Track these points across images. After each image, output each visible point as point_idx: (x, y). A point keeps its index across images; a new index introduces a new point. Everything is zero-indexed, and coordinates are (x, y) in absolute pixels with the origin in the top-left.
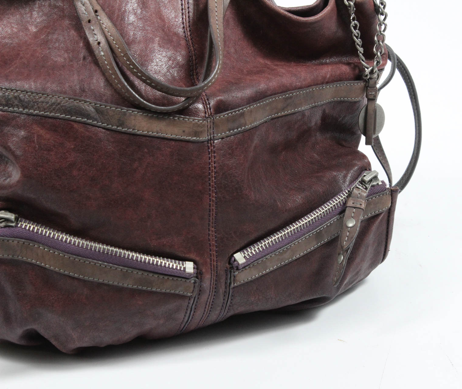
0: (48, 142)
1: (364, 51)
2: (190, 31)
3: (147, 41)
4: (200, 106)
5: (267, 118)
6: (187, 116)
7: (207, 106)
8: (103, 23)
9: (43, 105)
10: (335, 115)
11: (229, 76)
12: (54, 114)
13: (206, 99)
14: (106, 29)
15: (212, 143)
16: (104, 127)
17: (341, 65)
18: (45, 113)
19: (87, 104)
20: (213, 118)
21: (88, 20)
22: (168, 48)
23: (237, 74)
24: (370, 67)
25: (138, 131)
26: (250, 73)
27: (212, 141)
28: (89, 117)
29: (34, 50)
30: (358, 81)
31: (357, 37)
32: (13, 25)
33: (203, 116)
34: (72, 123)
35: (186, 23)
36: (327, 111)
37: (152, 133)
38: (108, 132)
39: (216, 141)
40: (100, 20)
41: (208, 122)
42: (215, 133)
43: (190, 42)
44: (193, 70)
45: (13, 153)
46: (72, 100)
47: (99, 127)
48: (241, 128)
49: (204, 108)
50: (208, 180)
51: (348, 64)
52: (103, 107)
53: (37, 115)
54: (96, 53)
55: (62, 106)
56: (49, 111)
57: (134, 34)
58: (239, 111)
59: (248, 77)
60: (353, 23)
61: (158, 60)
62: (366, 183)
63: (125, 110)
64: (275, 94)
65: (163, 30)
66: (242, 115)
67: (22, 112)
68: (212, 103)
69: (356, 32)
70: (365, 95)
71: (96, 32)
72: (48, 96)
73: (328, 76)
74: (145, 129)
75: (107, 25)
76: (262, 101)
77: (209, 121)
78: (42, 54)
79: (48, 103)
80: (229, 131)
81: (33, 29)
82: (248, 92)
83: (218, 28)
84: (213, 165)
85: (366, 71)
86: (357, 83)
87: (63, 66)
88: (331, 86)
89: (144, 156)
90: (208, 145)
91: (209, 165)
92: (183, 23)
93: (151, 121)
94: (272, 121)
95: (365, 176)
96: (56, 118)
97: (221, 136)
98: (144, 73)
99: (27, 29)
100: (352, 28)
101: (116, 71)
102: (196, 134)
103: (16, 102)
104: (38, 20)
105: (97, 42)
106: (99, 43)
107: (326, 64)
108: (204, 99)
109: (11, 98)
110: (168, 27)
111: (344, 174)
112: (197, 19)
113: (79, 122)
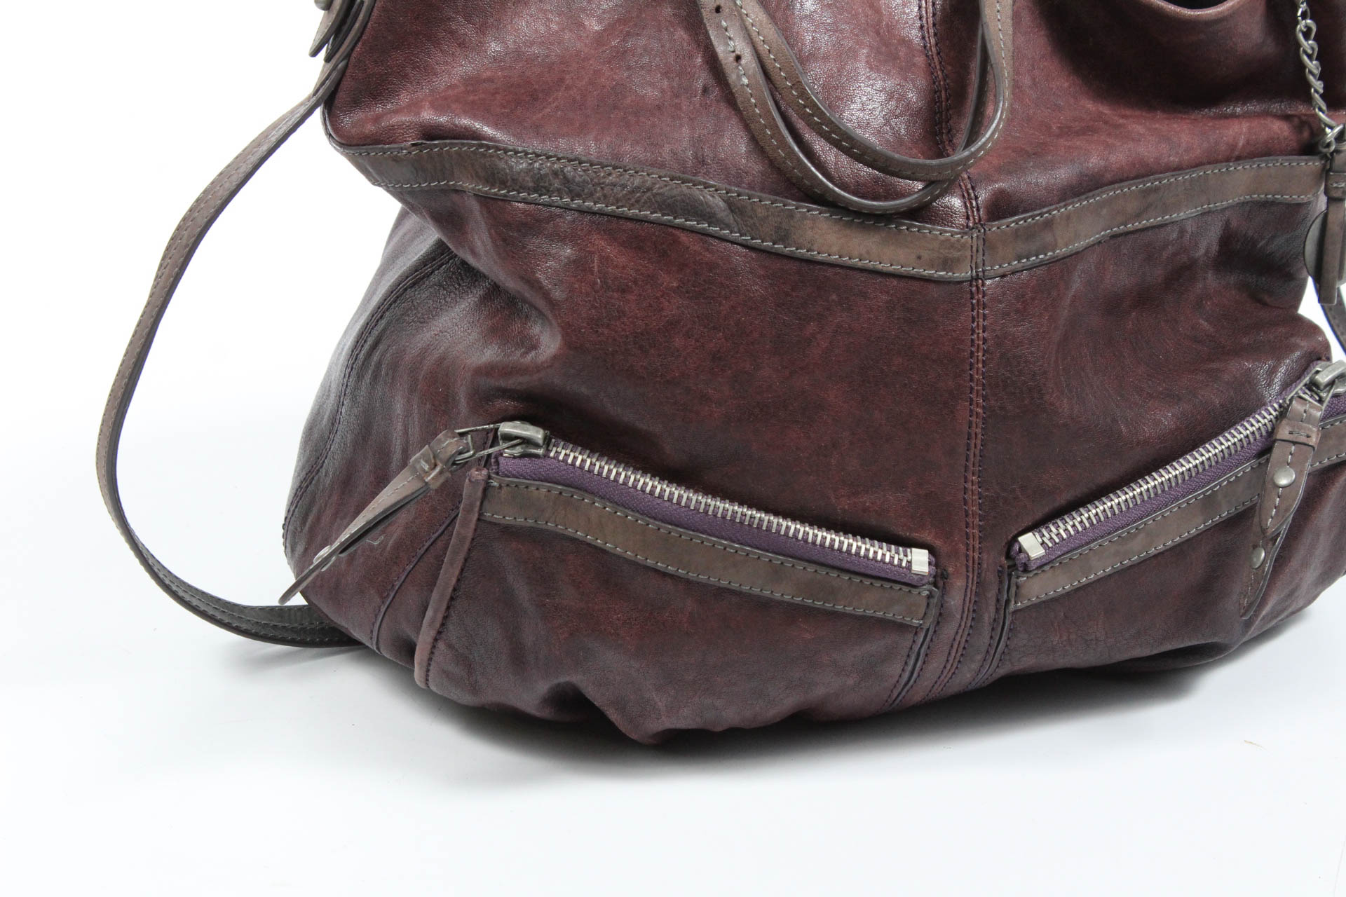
0: (622, 273)
1: (1324, 88)
2: (935, 35)
3: (843, 55)
4: (956, 202)
5: (1102, 233)
6: (927, 223)
7: (971, 204)
8: (747, 15)
9: (615, 191)
10: (1250, 233)
11: (1019, 137)
12: (637, 211)
13: (969, 186)
14: (754, 28)
15: (980, 286)
16: (744, 243)
17: (1269, 119)
18: (618, 208)
19: (710, 191)
20: (984, 229)
21: (715, 6)
22: (888, 73)
23: (1036, 133)
24: (1338, 125)
25: (819, 253)
26: (1066, 131)
27: (980, 281)
28: (714, 219)
29: (595, 72)
30: (1306, 157)
31: (1310, 57)
32: (550, 16)
33: (962, 225)
34: (677, 232)
35: (927, 18)
36: (1234, 224)
37: (850, 259)
38: (754, 255)
39: (988, 282)
40: (741, 8)
41: (972, 238)
42: (986, 263)
43: (936, 60)
44: (940, 123)
45: (546, 295)
46: (677, 182)
47: (733, 243)
48: (1046, 255)
49: (966, 206)
50: (968, 368)
51: (1287, 118)
52: (744, 197)
53: (601, 213)
54: (730, 81)
55: (655, 195)
56: (627, 205)
57: (814, 40)
58: (1041, 215)
59: (1062, 141)
60: (1302, 25)
61: (864, 98)
62: (1322, 387)
63: (792, 205)
64: (1122, 181)
65: (878, 33)
66: (1048, 224)
67: (568, 205)
68: (983, 195)
69: (1308, 45)
70: (1323, 188)
71: (731, 33)
72: (625, 171)
73: (1241, 144)
74: (835, 249)
75: (757, 17)
76: (1094, 195)
77: (975, 235)
78: (613, 79)
79: (624, 188)
80: (1019, 259)
81: (595, 26)
82: (1063, 174)
83: (1000, 30)
84: (980, 335)
85: (1327, 135)
86: (1306, 160)
87: (659, 108)
88: (1248, 167)
89: (828, 309)
90: (971, 290)
91: (972, 334)
92: (921, 18)
93: (848, 232)
94: (1112, 242)
95: (1318, 372)
96: (642, 221)
97: (1001, 271)
98: (836, 126)
99: (580, 25)
100: (1301, 37)
101: (774, 119)
102: (947, 264)
103: (557, 184)
104: (605, 6)
105: (734, 55)
106: (738, 58)
107: (1234, 116)
108: (966, 186)
109: (546, 175)
110: (887, 24)
111: (1270, 366)
112: (950, 9)
113: (692, 231)
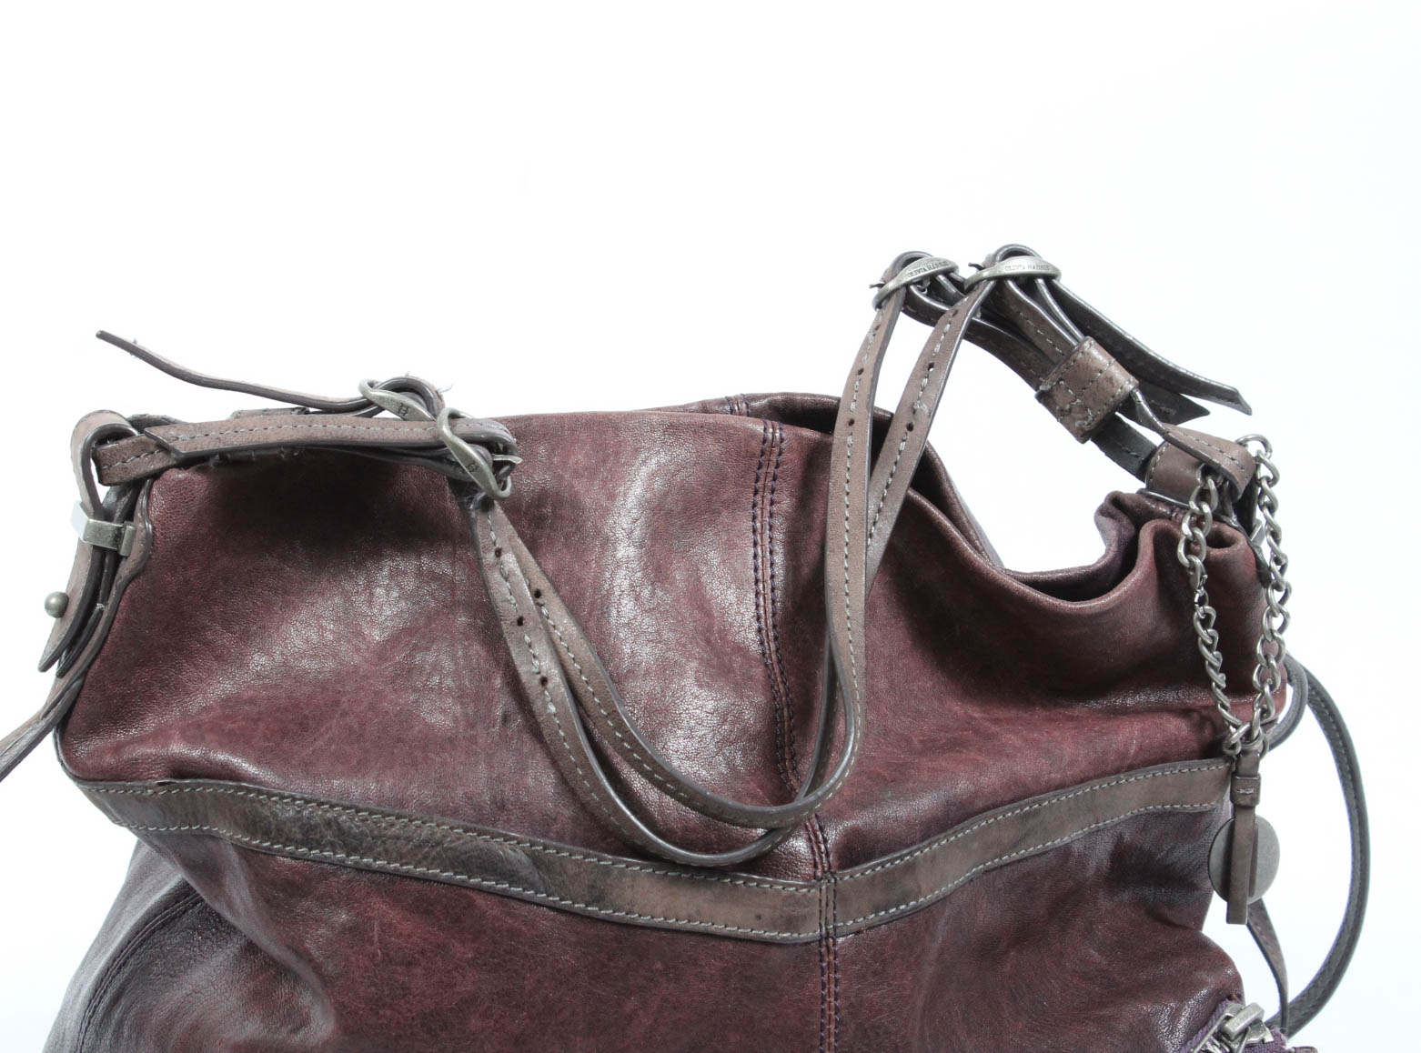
0: (407, 942)
1: (1226, 682)
2: (776, 638)
3: (666, 670)
4: (800, 845)
5: (974, 870)
6: (767, 876)
7: (819, 848)
8: (554, 626)
9: (398, 844)
10: (1146, 846)
11: (874, 758)
12: (425, 869)
13: (817, 827)
14: (563, 643)
15: (831, 945)
16: (552, 904)
17: (1166, 716)
18: (401, 865)
19: (510, 844)
20: (835, 879)
21: (517, 617)
22: (720, 690)
23: (895, 750)
24: (1244, 724)
25: (640, 916)
26: (931, 747)
27: (831, 940)
28: (515, 879)
29: (376, 693)
30: (1208, 761)
31: (1209, 647)
32: (324, 623)
33: (809, 875)
34: (470, 893)
35: (766, 619)
36: (1127, 837)
37: (677, 920)
38: (563, 918)
39: (840, 940)
40: (548, 618)
41: (821, 890)
42: (838, 918)
43: (777, 671)
44: (782, 747)
45: (317, 968)
46: (471, 834)
47: (539, 905)
48: (907, 905)
49: (813, 852)
50: (818, 1043)
51: (1185, 712)
52: (551, 851)
53: (381, 872)
54: (535, 708)
55: (446, 850)
56: (414, 862)
57: (633, 655)
58: (901, 858)
59: (926, 762)
60: (1199, 612)
61: (692, 723)
62: (1233, 1038)
63: (608, 860)
64: (995, 806)
65: (708, 641)
66: (910, 868)
67: (343, 861)
68: (833, 835)
69: (1207, 634)
70: (1227, 797)
71: (537, 650)
72: (411, 821)
73: (1132, 752)
74: (659, 910)
75: (566, 630)
76: (963, 829)
77: (824, 887)
78: (397, 704)
79: (409, 841)
80: (876, 911)
81: (377, 636)
82: (926, 803)
83: (850, 642)
84: (832, 1004)
85: (1232, 735)
86: (1208, 764)
87: (451, 740)
88: (1142, 777)
89: (652, 980)
90: (820, 951)
91: (822, 1003)
92: (758, 619)
93: (675, 889)
94: (985, 878)
95: (1228, 1018)
96: (430, 881)
97: (855, 928)
98: (659, 765)
99: (359, 634)
100: (1198, 625)
101: (586, 758)
102: (791, 923)
103: (329, 836)
104: (389, 613)
105: (539, 676)
106: (544, 681)
107: (1125, 712)
108: (813, 827)
109: (316, 826)
110: (720, 631)
111: (1172, 1008)
112: (793, 607)
113: (489, 892)
